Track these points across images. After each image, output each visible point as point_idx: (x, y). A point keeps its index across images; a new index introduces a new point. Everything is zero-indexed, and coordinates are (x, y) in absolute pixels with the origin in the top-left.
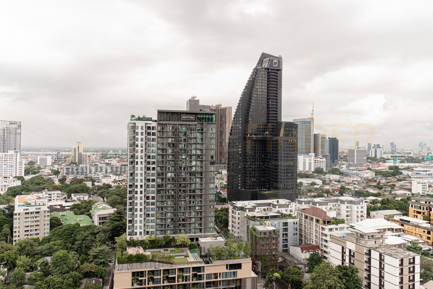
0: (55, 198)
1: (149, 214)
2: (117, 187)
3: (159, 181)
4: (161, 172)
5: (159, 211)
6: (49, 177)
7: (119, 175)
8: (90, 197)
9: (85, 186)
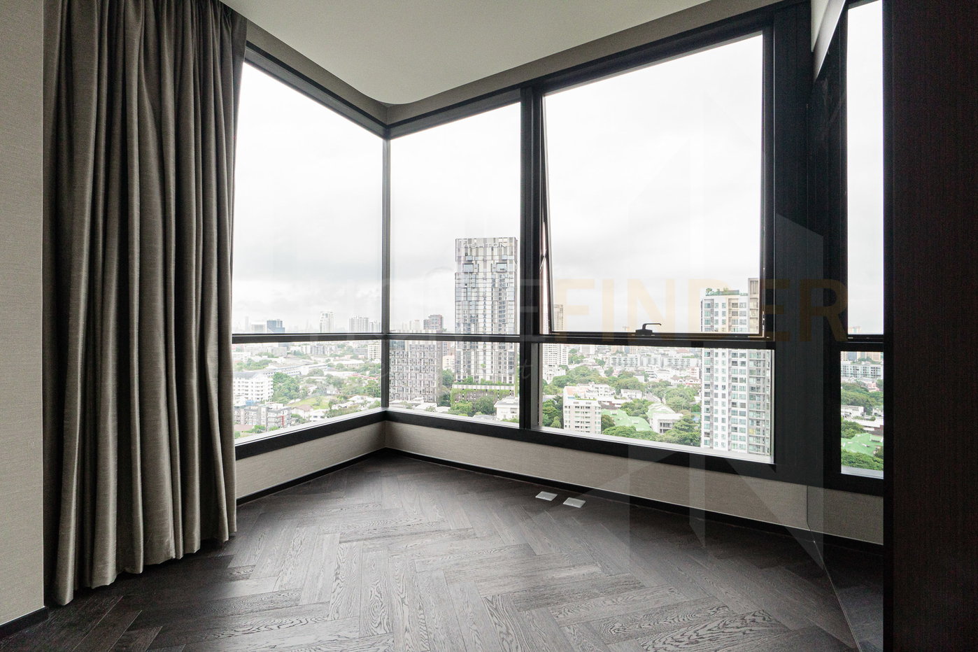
0: (603, 393)
1: (736, 428)
2: (678, 386)
3: (753, 382)
4: (755, 368)
5: (752, 425)
6: (594, 367)
7: (681, 370)
8: (643, 395)
9: (636, 381)
